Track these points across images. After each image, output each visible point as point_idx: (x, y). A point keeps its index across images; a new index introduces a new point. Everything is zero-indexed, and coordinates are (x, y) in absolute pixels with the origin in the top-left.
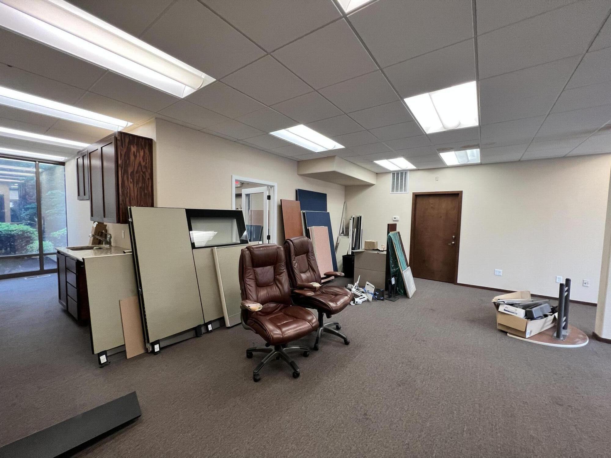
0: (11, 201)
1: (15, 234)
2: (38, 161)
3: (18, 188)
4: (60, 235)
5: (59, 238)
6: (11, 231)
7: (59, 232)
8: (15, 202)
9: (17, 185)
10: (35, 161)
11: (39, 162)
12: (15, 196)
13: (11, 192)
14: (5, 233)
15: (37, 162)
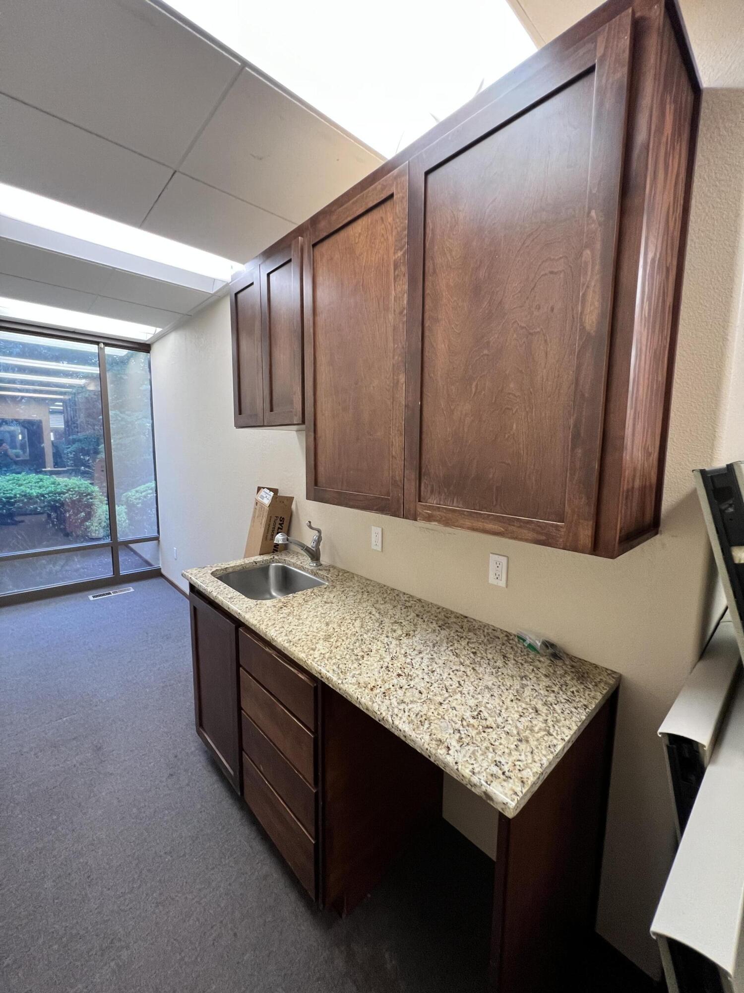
0: (52, 431)
1: (67, 500)
2: (104, 343)
3: (63, 409)
4: (140, 499)
5: (139, 505)
6: (60, 494)
7: (137, 492)
8: (56, 431)
9: (61, 404)
10: (97, 343)
11: (106, 344)
12: (57, 423)
13: (51, 416)
14: (50, 498)
15: (102, 345)
